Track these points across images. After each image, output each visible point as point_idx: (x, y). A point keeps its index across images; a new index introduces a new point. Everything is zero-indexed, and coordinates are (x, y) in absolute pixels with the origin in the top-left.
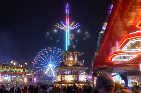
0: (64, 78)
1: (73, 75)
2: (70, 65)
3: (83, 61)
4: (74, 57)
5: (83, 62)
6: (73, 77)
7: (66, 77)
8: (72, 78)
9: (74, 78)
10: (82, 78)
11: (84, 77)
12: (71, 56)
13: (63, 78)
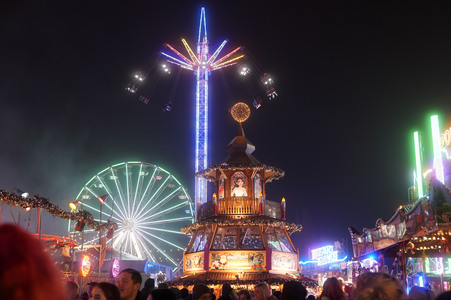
0: (216, 263)
1: (252, 253)
2: (239, 213)
3: (284, 200)
4: (250, 187)
5: (282, 207)
6: (252, 258)
7: (223, 261)
8: (247, 263)
9: (252, 263)
10: (280, 264)
11: (289, 261)
12: (241, 183)
13: (214, 264)
